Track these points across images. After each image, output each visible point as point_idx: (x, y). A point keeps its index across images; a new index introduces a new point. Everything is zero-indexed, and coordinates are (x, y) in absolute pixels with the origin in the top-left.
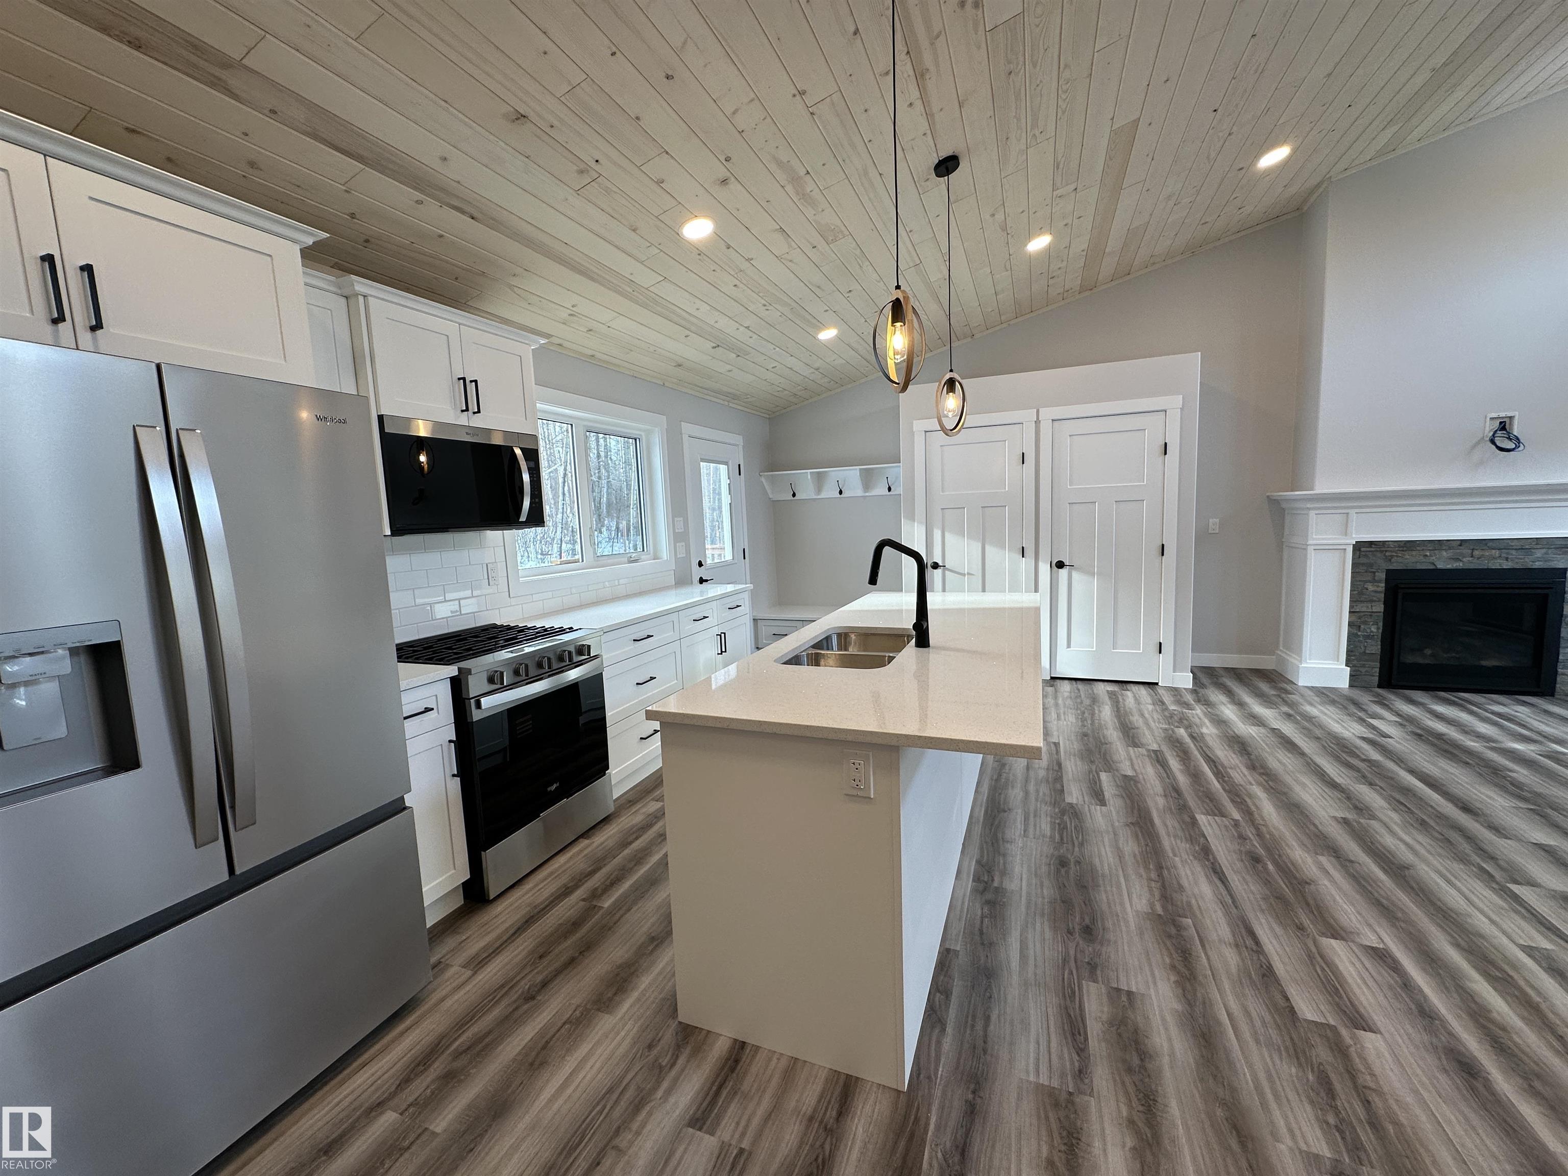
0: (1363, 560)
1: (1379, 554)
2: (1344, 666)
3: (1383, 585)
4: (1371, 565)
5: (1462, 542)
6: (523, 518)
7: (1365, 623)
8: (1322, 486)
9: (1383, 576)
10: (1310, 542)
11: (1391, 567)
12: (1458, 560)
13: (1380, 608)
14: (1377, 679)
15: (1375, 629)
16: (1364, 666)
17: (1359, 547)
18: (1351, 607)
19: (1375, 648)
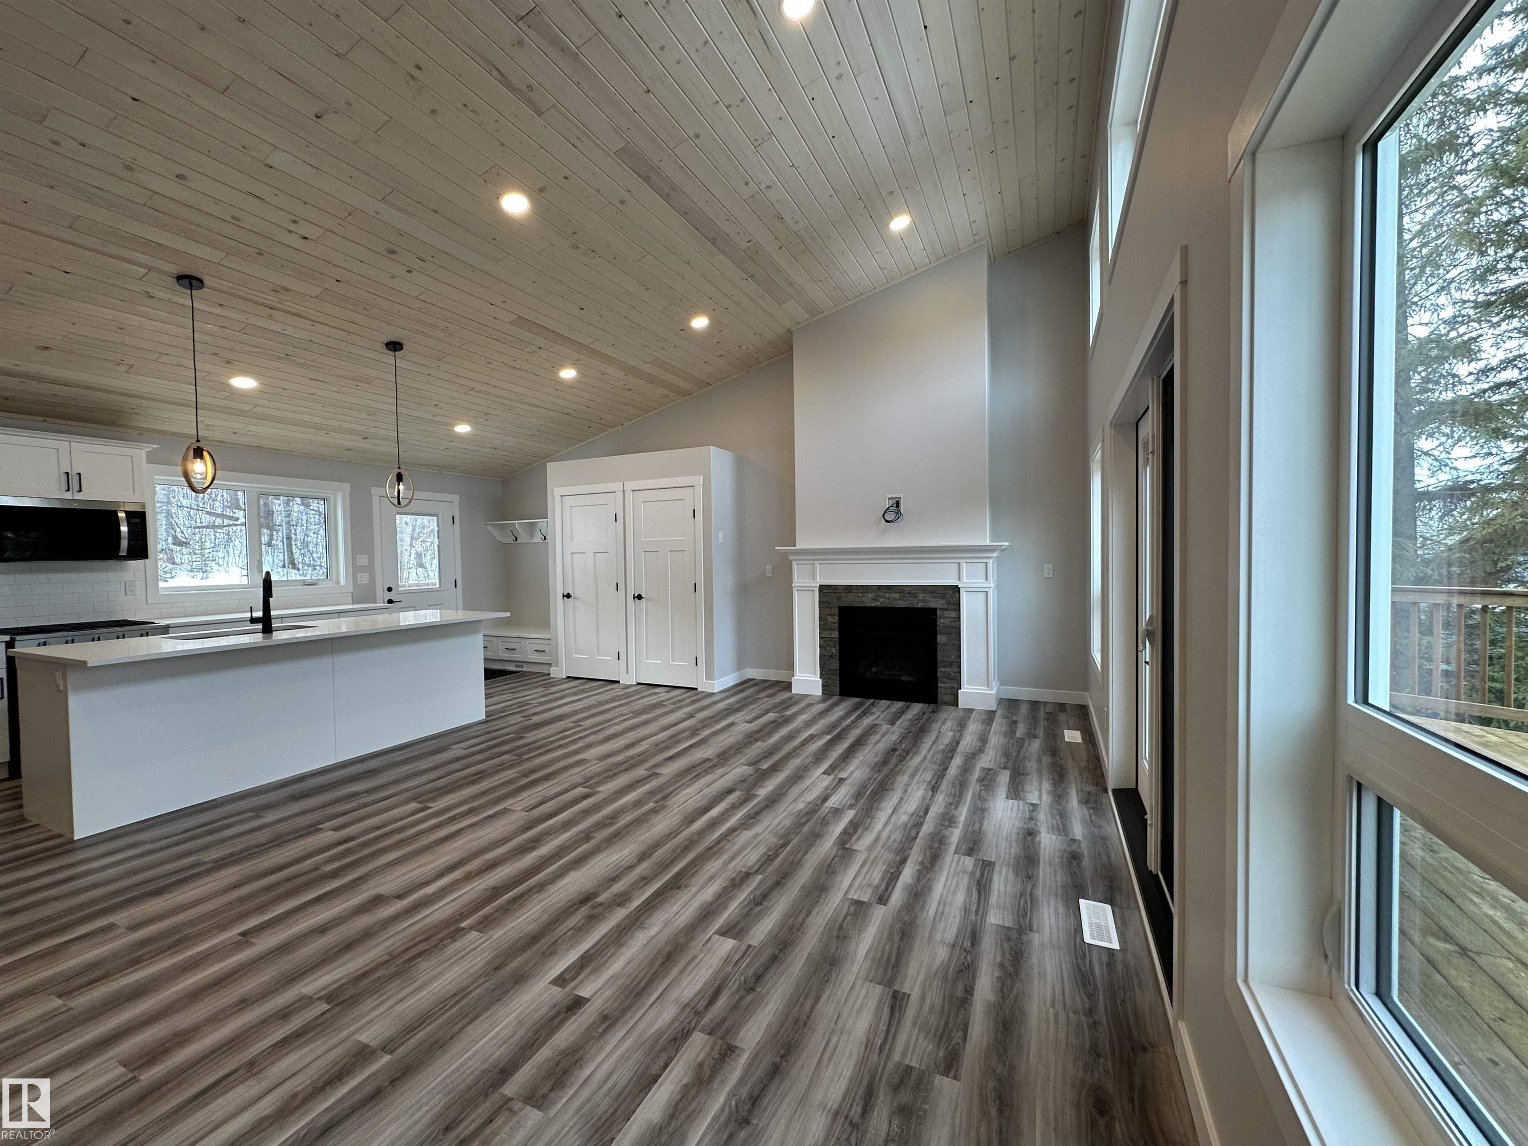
0: (825, 599)
1: (833, 595)
2: (818, 679)
3: (837, 617)
4: (829, 603)
5: (880, 587)
6: (123, 553)
7: (828, 646)
8: (800, 545)
9: (836, 611)
10: (794, 584)
11: (841, 604)
12: (877, 600)
13: (836, 635)
14: (838, 689)
15: (835, 651)
16: (829, 679)
17: (822, 588)
18: (820, 634)
19: (835, 665)
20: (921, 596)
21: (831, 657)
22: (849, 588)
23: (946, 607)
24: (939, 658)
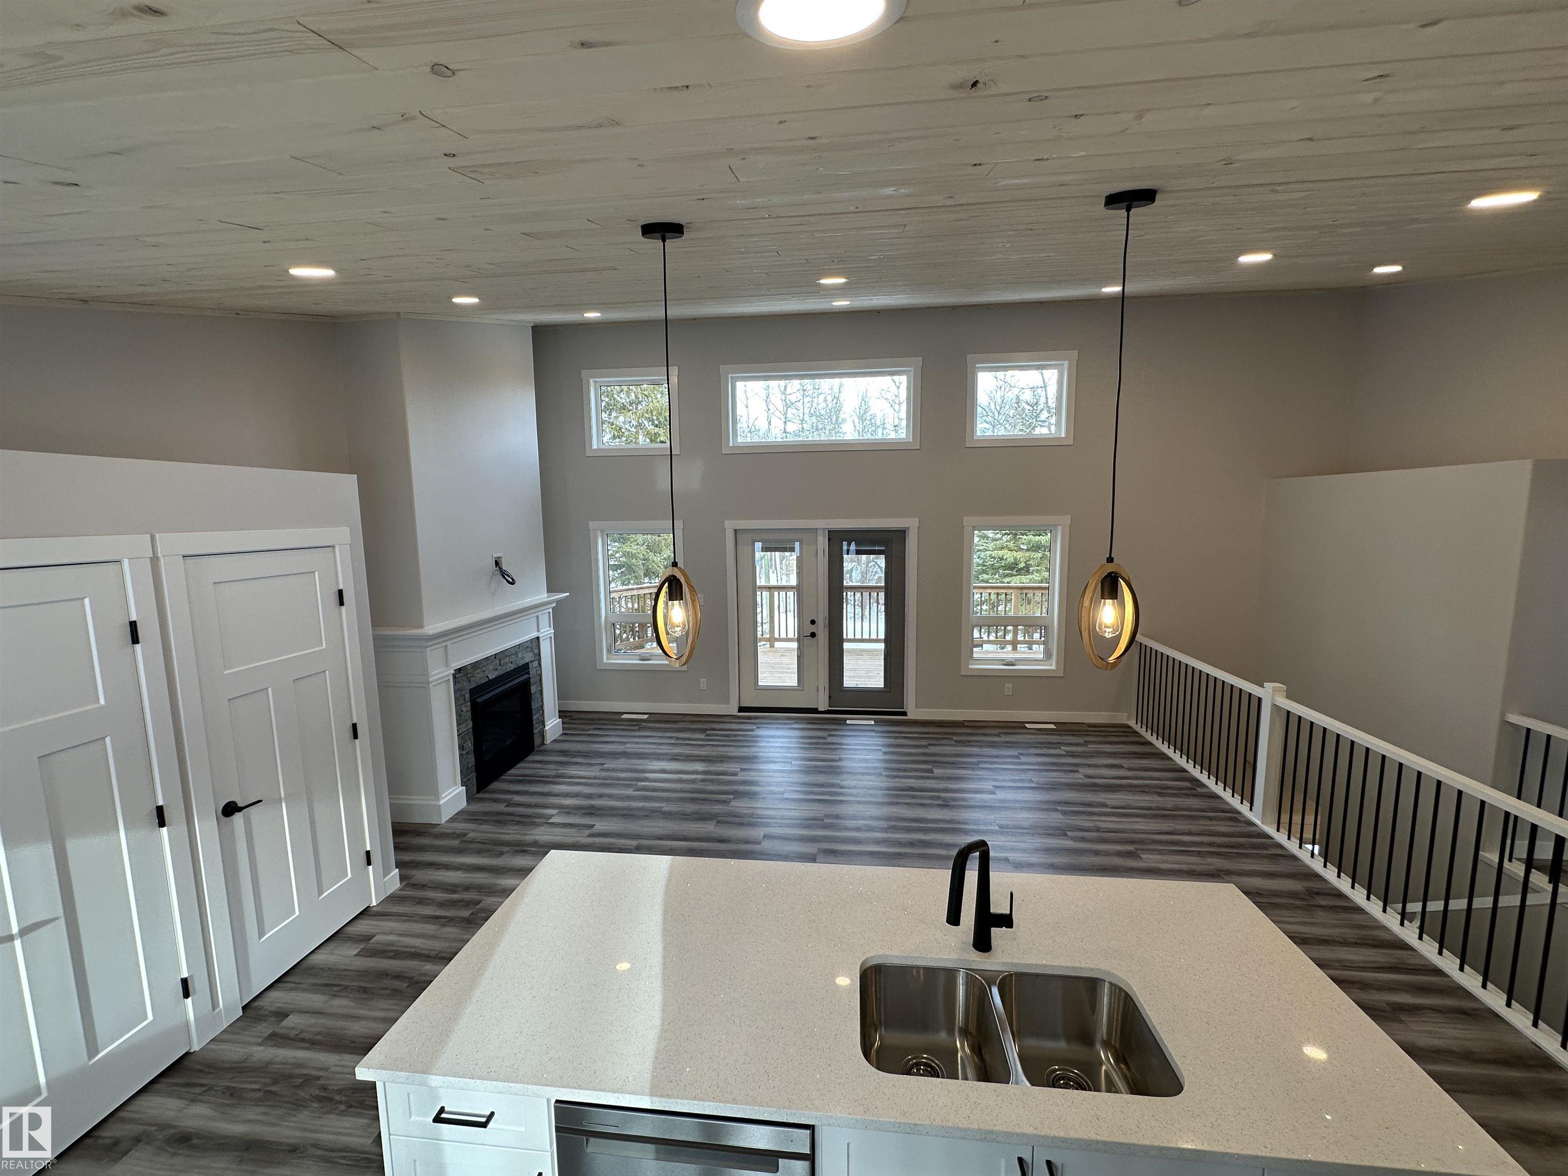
0: (458, 686)
1: (464, 678)
2: (462, 789)
3: (470, 704)
4: (462, 689)
7: (465, 742)
8: (433, 625)
9: (467, 696)
10: (431, 680)
11: (473, 685)
12: (496, 670)
13: (470, 725)
14: (477, 786)
15: (470, 745)
16: (470, 780)
17: (455, 676)
18: (458, 730)
19: (472, 760)
20: (520, 655)
21: (467, 754)
22: (476, 665)
23: (533, 659)
24: (533, 708)
